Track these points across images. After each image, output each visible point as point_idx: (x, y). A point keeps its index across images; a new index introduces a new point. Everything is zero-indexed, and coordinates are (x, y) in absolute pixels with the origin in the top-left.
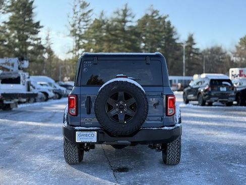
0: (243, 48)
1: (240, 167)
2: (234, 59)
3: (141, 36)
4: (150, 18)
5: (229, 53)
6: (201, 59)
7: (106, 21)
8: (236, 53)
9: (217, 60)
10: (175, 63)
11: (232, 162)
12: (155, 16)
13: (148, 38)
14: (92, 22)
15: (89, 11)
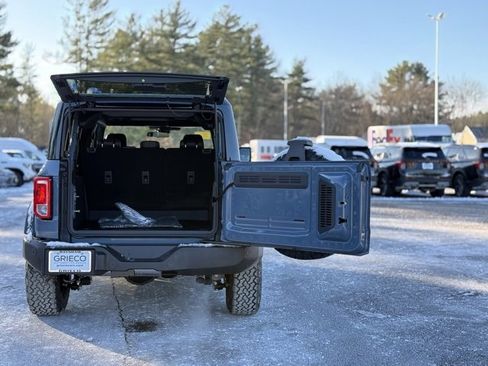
0: (394, 89)
1: (376, 318)
2: (378, 109)
3: (207, 64)
4: (223, 30)
5: (369, 98)
6: (317, 107)
7: (139, 35)
8: (381, 98)
9: (347, 112)
10: (270, 115)
11: (360, 308)
12: (232, 27)
13: (218, 67)
14: (112, 36)
15: (107, 15)
